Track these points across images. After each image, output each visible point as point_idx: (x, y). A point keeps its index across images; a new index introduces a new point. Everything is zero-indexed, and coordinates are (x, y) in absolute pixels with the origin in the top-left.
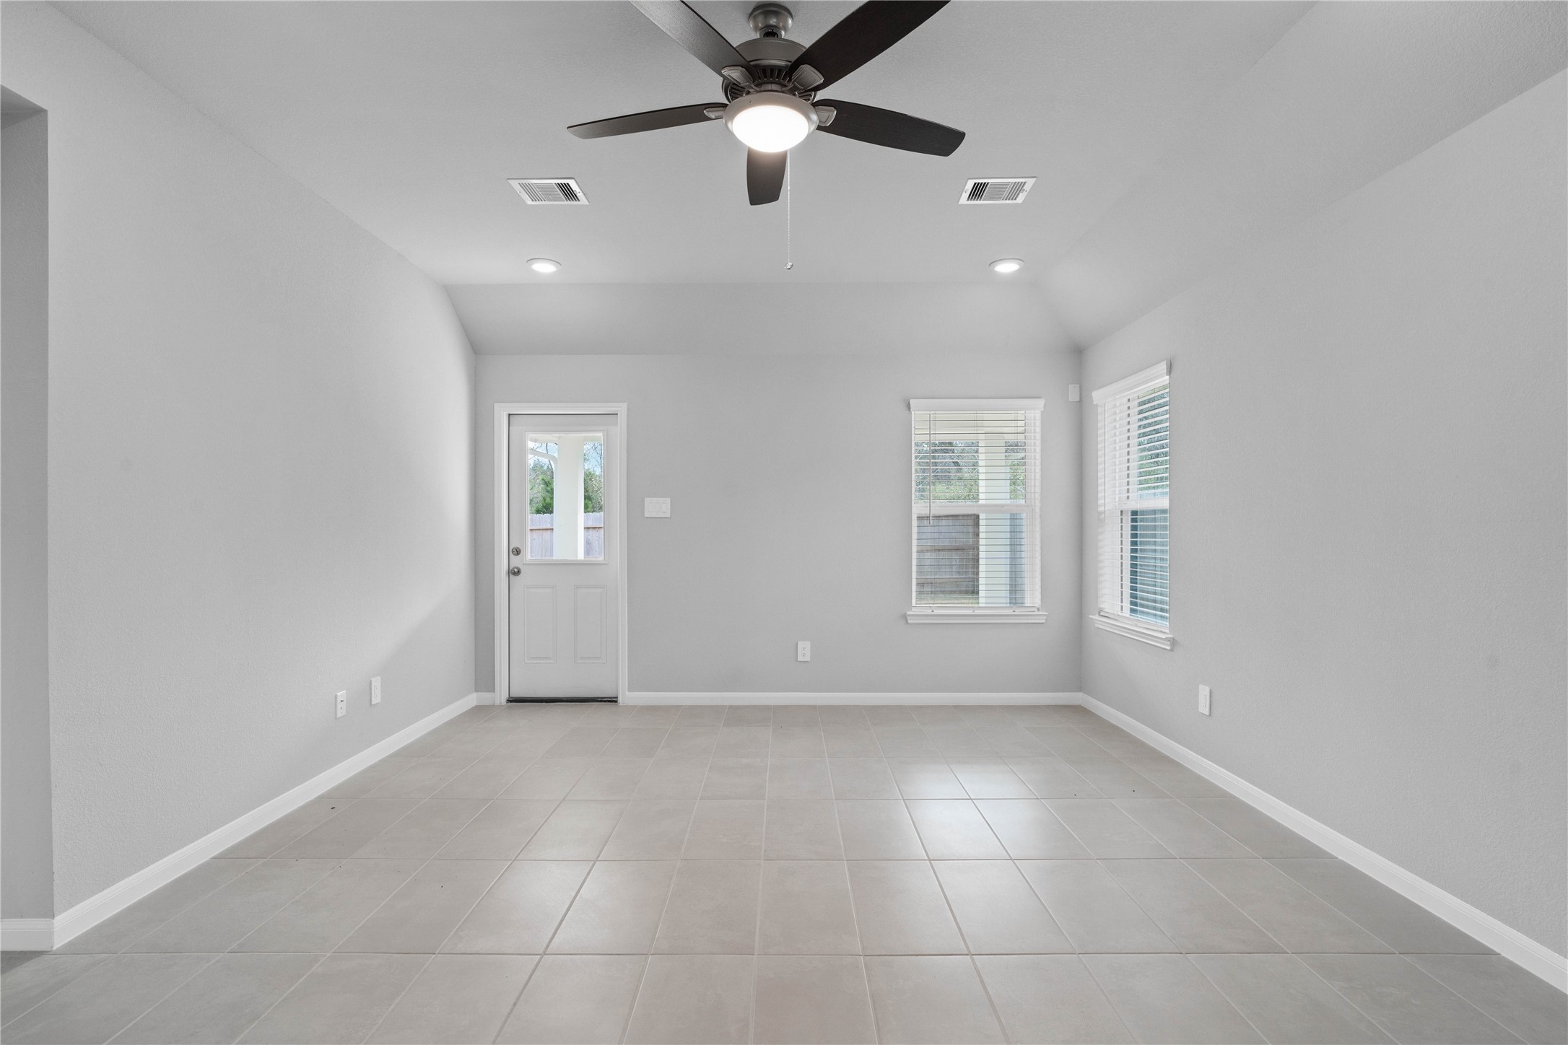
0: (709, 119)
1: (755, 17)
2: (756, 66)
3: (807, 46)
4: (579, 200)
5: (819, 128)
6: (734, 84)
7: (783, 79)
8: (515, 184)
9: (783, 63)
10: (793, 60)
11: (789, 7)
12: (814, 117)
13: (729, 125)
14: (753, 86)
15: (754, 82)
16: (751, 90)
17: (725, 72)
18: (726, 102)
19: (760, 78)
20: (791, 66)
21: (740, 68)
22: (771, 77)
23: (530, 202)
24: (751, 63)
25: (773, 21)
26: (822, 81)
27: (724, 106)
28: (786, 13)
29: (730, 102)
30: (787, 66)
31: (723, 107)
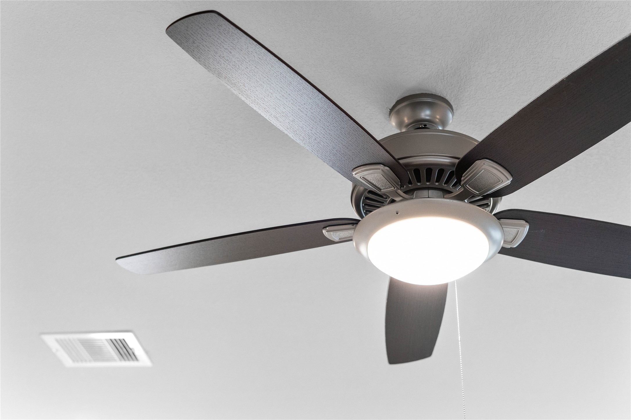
0: (331, 242)
1: (398, 113)
2: (407, 165)
3: (480, 138)
4: (137, 359)
5: (504, 251)
6: (370, 192)
7: (447, 182)
8: (50, 340)
9: (446, 160)
10: (461, 156)
11: (448, 98)
12: (497, 234)
13: (362, 249)
14: (400, 192)
15: (402, 186)
16: (397, 199)
17: (358, 175)
18: (357, 217)
19: (410, 183)
20: (459, 163)
21: (381, 167)
22: (428, 180)
23: (68, 362)
24: (401, 161)
25: (426, 114)
26: (508, 182)
27: (355, 222)
28: (444, 104)
29: (362, 217)
30: (453, 165)
31: (353, 224)
